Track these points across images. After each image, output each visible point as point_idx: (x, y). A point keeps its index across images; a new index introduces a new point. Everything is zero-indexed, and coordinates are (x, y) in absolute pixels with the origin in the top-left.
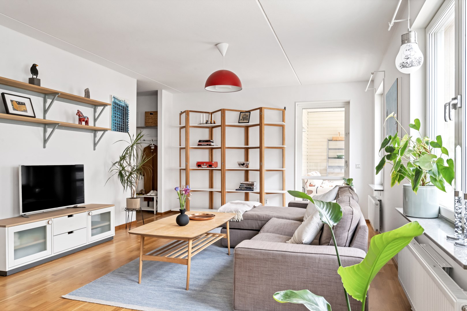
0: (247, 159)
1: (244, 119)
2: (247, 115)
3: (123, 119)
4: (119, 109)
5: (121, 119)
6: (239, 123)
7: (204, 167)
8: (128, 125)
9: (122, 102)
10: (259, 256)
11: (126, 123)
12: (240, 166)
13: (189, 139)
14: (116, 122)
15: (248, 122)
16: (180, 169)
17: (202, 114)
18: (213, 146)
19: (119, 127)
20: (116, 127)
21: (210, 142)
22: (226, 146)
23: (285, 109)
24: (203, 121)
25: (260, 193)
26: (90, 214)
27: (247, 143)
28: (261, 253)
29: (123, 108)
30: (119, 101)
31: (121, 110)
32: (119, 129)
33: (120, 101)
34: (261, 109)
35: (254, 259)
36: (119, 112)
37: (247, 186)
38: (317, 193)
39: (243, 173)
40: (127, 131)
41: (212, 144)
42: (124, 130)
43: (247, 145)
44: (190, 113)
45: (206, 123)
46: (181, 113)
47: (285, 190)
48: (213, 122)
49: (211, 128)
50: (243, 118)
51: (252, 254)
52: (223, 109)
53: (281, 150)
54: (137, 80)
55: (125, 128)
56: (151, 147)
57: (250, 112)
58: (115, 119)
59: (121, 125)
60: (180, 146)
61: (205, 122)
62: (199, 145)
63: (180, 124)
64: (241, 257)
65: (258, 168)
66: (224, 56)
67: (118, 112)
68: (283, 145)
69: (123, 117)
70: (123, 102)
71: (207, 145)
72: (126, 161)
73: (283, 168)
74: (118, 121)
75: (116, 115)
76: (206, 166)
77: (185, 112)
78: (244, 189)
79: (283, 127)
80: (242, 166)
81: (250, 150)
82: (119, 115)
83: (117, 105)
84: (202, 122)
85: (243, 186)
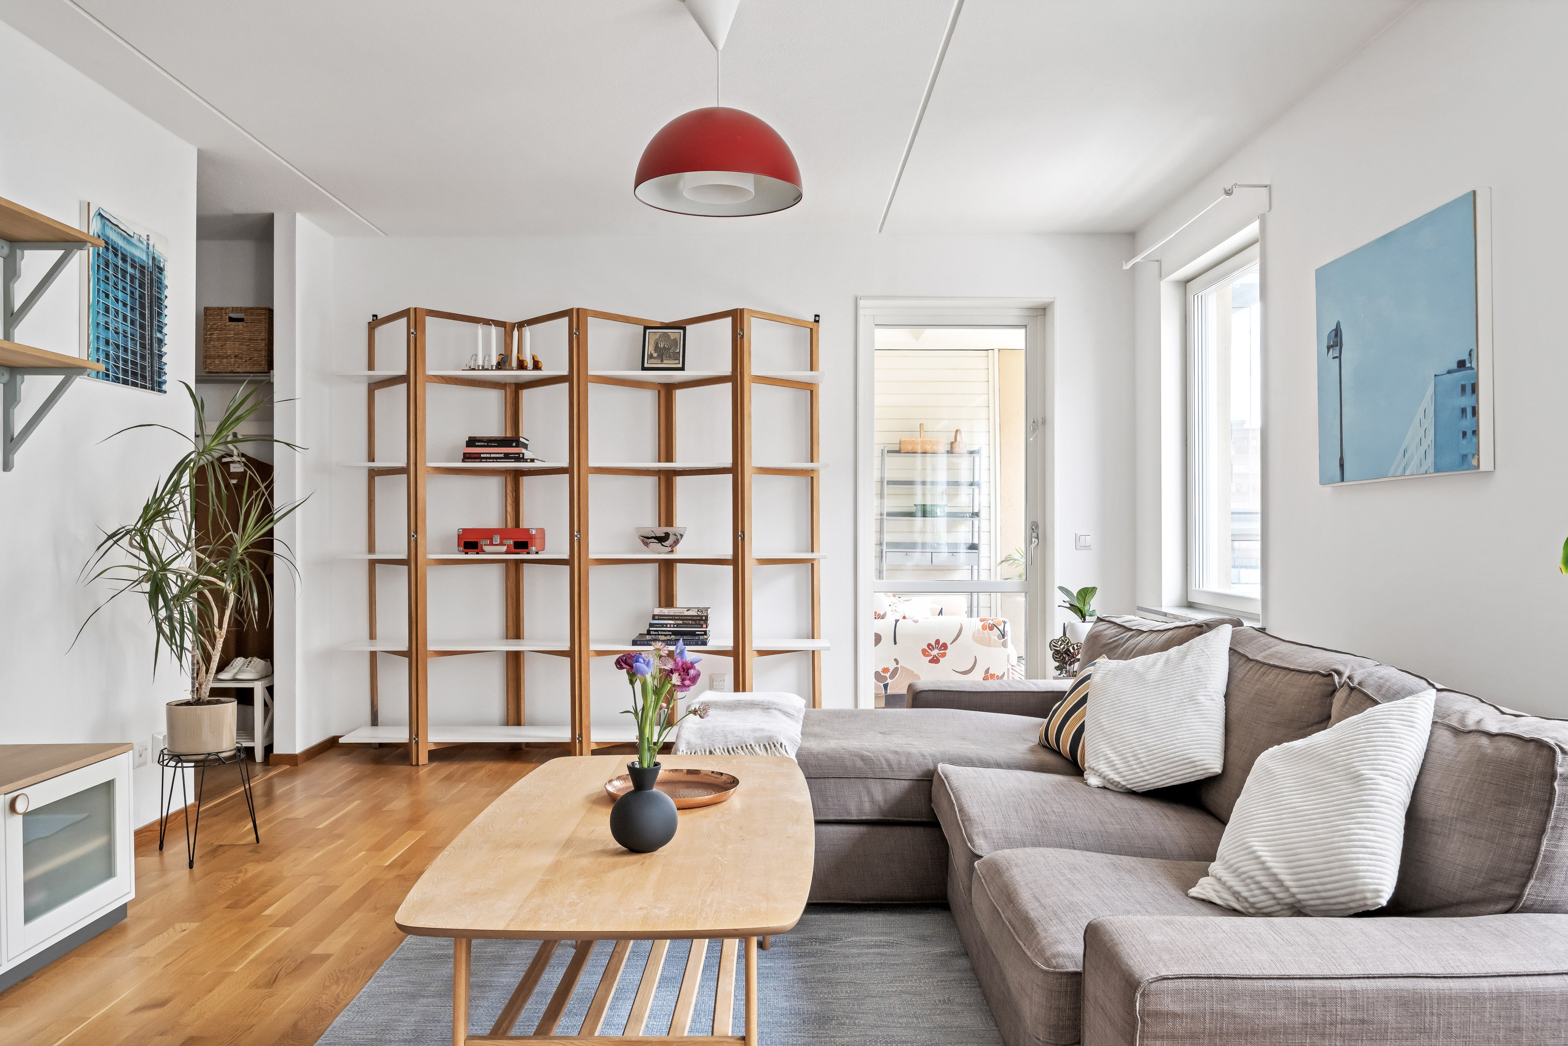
0: (667, 512)
1: (662, 353)
2: (675, 341)
3: (142, 327)
4: (124, 277)
5: (133, 322)
6: (644, 369)
7: (496, 551)
8: (160, 357)
9: (135, 240)
10: (1282, 1014)
11: (156, 345)
12: (646, 544)
13: (424, 430)
14: (111, 335)
15: (682, 369)
16: (373, 563)
17: (480, 328)
18: (532, 460)
19: (125, 361)
20: (111, 362)
21: (517, 446)
22: (592, 463)
23: (817, 321)
24: (487, 355)
25: (737, 653)
26: (20, 807)
27: (667, 450)
28: (1289, 996)
29: (142, 273)
30: (124, 238)
31: (132, 281)
32: (125, 372)
33: (127, 237)
34: (737, 316)
36: (124, 288)
37: (678, 625)
38: (895, 643)
39: (650, 573)
40: (161, 384)
41: (528, 454)
42: (144, 377)
43: (669, 458)
44: (429, 320)
45: (500, 366)
46: (375, 323)
47: (819, 638)
48: (530, 363)
49: (513, 387)
50: (657, 348)
51: (1243, 1008)
52: (578, 310)
53: (804, 481)
54: (198, 149)
55: (148, 369)
56: (228, 463)
57: (684, 329)
58: (107, 323)
59: (134, 353)
60: (371, 460)
61: (494, 362)
62: (467, 457)
63: (371, 367)
64: (1180, 1027)
65: (727, 552)
66: (721, 46)
67: (120, 287)
68: (812, 461)
69: (142, 315)
70: (139, 244)
71: (507, 457)
72: (164, 525)
73: (812, 551)
74: (117, 333)
75: (111, 303)
76: (504, 548)
77: (405, 313)
78: (668, 637)
79: (812, 392)
80: (657, 546)
81: (679, 481)
82: (125, 305)
83: (116, 255)
84: (480, 363)
85: (662, 625)
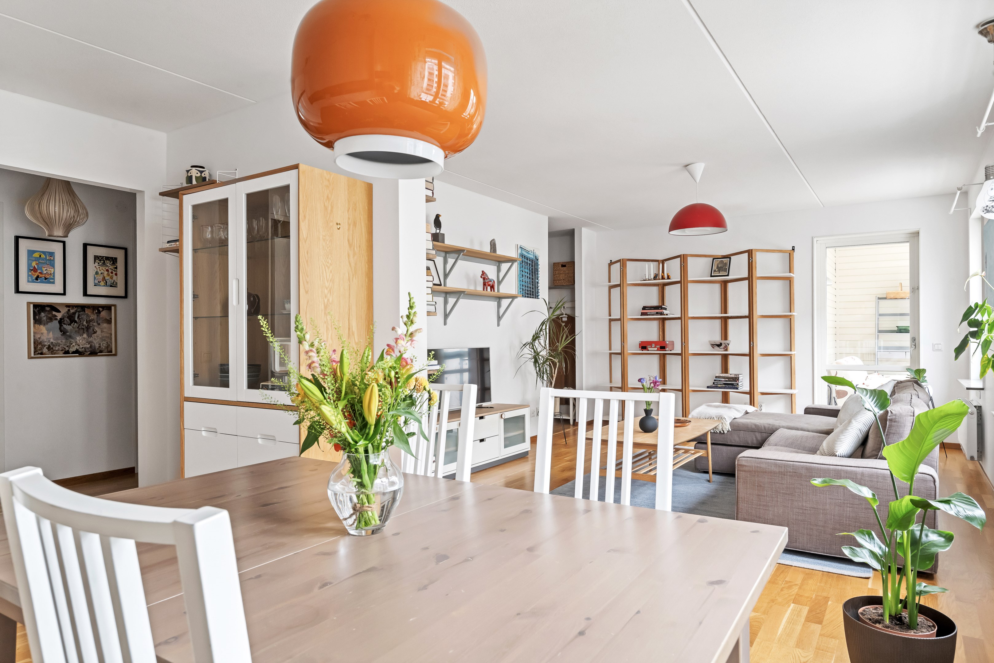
0: (725, 334)
1: (719, 269)
2: (726, 264)
3: (532, 279)
4: (527, 264)
5: (530, 278)
6: (711, 276)
7: (653, 349)
8: (538, 287)
9: (530, 252)
10: (773, 469)
11: (536, 284)
12: (713, 347)
13: (626, 304)
14: (524, 283)
15: (728, 275)
16: (611, 354)
17: (647, 264)
18: (667, 315)
19: (528, 290)
20: (524, 292)
21: (661, 309)
22: (690, 315)
23: (793, 249)
24: (650, 274)
25: (751, 393)
26: (503, 417)
27: (725, 309)
28: (776, 465)
29: (532, 262)
30: (527, 252)
31: (529, 265)
32: (528, 294)
33: (528, 252)
34: (750, 253)
35: (766, 472)
36: (527, 268)
37: (726, 381)
39: (718, 359)
40: (538, 296)
41: (665, 312)
42: (533, 295)
43: (726, 312)
44: (628, 263)
45: (655, 278)
46: (611, 263)
47: (795, 389)
48: (666, 276)
49: (662, 285)
50: (718, 267)
51: (763, 466)
52: (683, 255)
53: (787, 320)
54: (549, 218)
55: (534, 292)
56: (562, 318)
57: (730, 258)
58: (523, 280)
59: (530, 288)
60: (610, 315)
61: (652, 277)
62: (643, 314)
63: (610, 281)
64: (746, 469)
65: (747, 351)
66: (698, 182)
67: (526, 268)
68: (790, 312)
69: (532, 275)
70: (531, 253)
71: (657, 313)
72: (539, 341)
73: (791, 351)
74: (525, 282)
75: (524, 273)
76: (656, 349)
77: (619, 261)
78: (722, 386)
79: (790, 281)
80: (717, 348)
81: (730, 321)
82: (528, 273)
83: (525, 258)
84: (647, 277)
85: (720, 381)
